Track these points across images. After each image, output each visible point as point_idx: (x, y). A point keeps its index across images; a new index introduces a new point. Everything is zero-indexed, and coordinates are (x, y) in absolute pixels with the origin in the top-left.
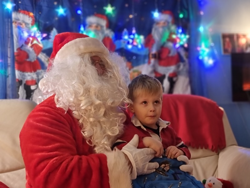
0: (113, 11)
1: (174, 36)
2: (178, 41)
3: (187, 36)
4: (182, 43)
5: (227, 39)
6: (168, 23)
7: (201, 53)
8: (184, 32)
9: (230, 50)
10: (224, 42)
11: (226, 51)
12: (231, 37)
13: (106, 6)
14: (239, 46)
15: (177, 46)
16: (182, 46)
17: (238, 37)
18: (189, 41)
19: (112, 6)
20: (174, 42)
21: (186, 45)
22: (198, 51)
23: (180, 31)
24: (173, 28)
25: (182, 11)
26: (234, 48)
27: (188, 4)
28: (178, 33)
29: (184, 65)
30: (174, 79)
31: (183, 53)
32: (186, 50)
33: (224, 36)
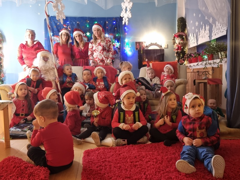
0: (89, 34)
1: (114, 44)
2: (115, 45)
3: (120, 44)
4: (117, 46)
5: (138, 44)
6: (112, 38)
7: (126, 50)
8: (118, 42)
9: (138, 48)
10: (136, 45)
11: (137, 49)
12: (139, 43)
13: (87, 33)
14: (142, 47)
15: (115, 47)
16: (117, 47)
17: (142, 43)
18: (120, 45)
19: (89, 33)
20: (114, 46)
21: (119, 47)
22: (124, 49)
23: (116, 41)
24: (114, 40)
25: (117, 33)
26: (140, 48)
27: (120, 30)
28: (115, 42)
29: (118, 55)
30: (114, 60)
31: (117, 50)
32: (119, 49)
33: (136, 43)
